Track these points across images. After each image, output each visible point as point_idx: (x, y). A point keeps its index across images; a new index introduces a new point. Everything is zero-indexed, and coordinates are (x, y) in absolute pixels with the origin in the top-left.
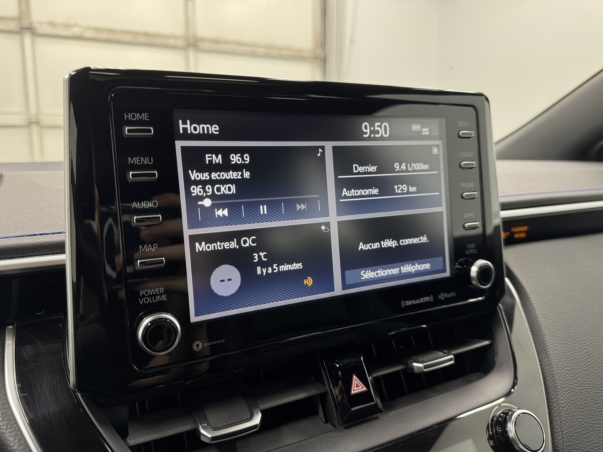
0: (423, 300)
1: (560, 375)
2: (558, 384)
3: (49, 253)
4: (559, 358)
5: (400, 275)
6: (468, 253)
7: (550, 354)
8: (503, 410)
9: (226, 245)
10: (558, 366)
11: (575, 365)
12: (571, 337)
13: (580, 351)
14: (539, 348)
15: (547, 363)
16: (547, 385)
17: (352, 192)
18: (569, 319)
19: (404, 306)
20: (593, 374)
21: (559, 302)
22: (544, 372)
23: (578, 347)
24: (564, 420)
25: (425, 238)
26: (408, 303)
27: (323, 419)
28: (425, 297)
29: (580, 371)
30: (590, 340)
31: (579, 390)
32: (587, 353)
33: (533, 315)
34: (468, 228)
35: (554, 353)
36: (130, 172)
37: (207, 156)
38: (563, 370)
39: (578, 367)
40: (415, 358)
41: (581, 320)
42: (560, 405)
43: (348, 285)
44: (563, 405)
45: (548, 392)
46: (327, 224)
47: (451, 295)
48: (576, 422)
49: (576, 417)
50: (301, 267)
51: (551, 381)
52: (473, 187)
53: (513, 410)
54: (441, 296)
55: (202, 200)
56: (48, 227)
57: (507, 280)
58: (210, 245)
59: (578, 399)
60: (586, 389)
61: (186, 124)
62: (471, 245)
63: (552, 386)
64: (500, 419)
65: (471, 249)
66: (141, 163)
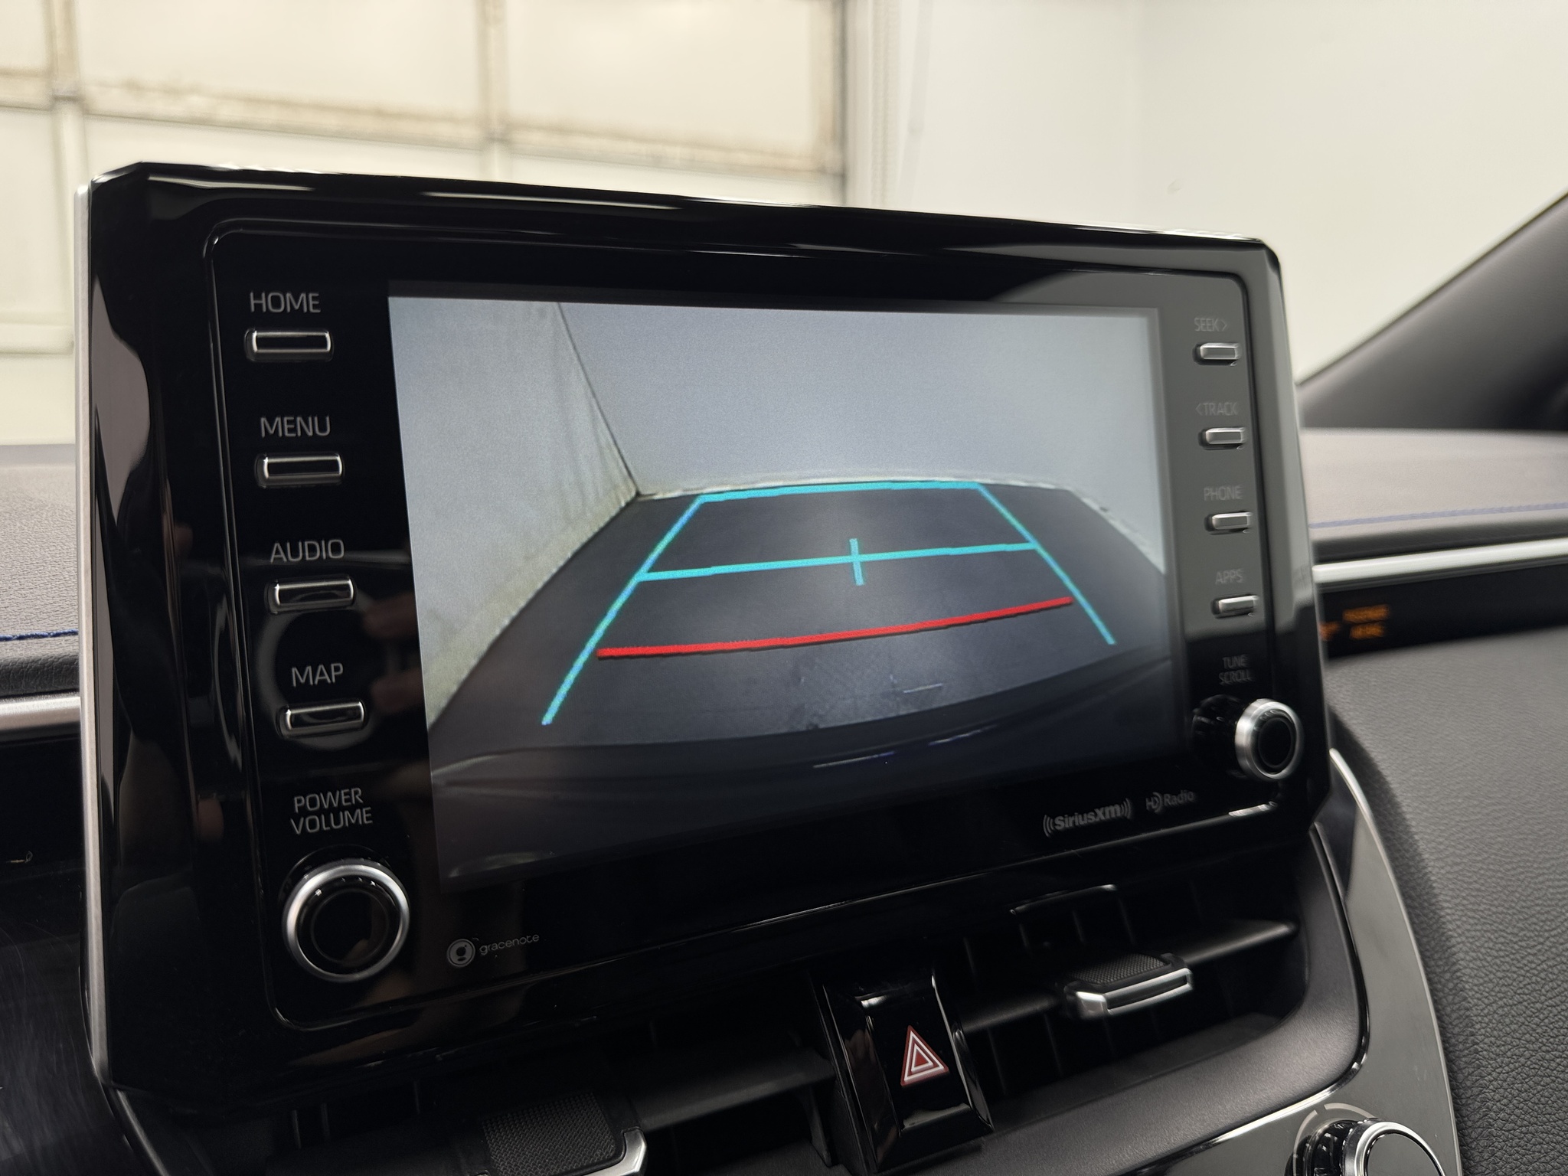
0: (1104, 814)
1: (1486, 1020)
2: (1482, 1046)
4: (1485, 971)
6: (1227, 682)
7: (1458, 961)
8: (1333, 1121)
10: (1481, 994)
11: (1526, 991)
14: (1428, 943)
15: (1451, 985)
16: (1451, 1049)
18: (1508, 860)
19: (1050, 831)
21: (1480, 816)
22: (1443, 1013)
23: (1534, 941)
24: (1502, 1148)
26: (1063, 823)
27: (825, 1154)
28: (1108, 806)
29: (1541, 1009)
31: (1540, 1060)
33: (1407, 851)
34: (1225, 611)
35: (1468, 958)
36: (265, 458)
38: (1495, 1006)
40: (1085, 977)
41: (1540, 863)
42: (1490, 1104)
44: (1498, 1104)
45: (1456, 1068)
47: (1181, 799)
49: (1534, 1140)
51: (1461, 1039)
52: (1238, 498)
53: (1359, 1122)
54: (1155, 802)
56: (45, 616)
57: (1335, 756)
59: (1539, 1088)
62: (1235, 658)
63: (1466, 1052)
64: (1324, 1148)
65: (1235, 670)
66: (297, 434)
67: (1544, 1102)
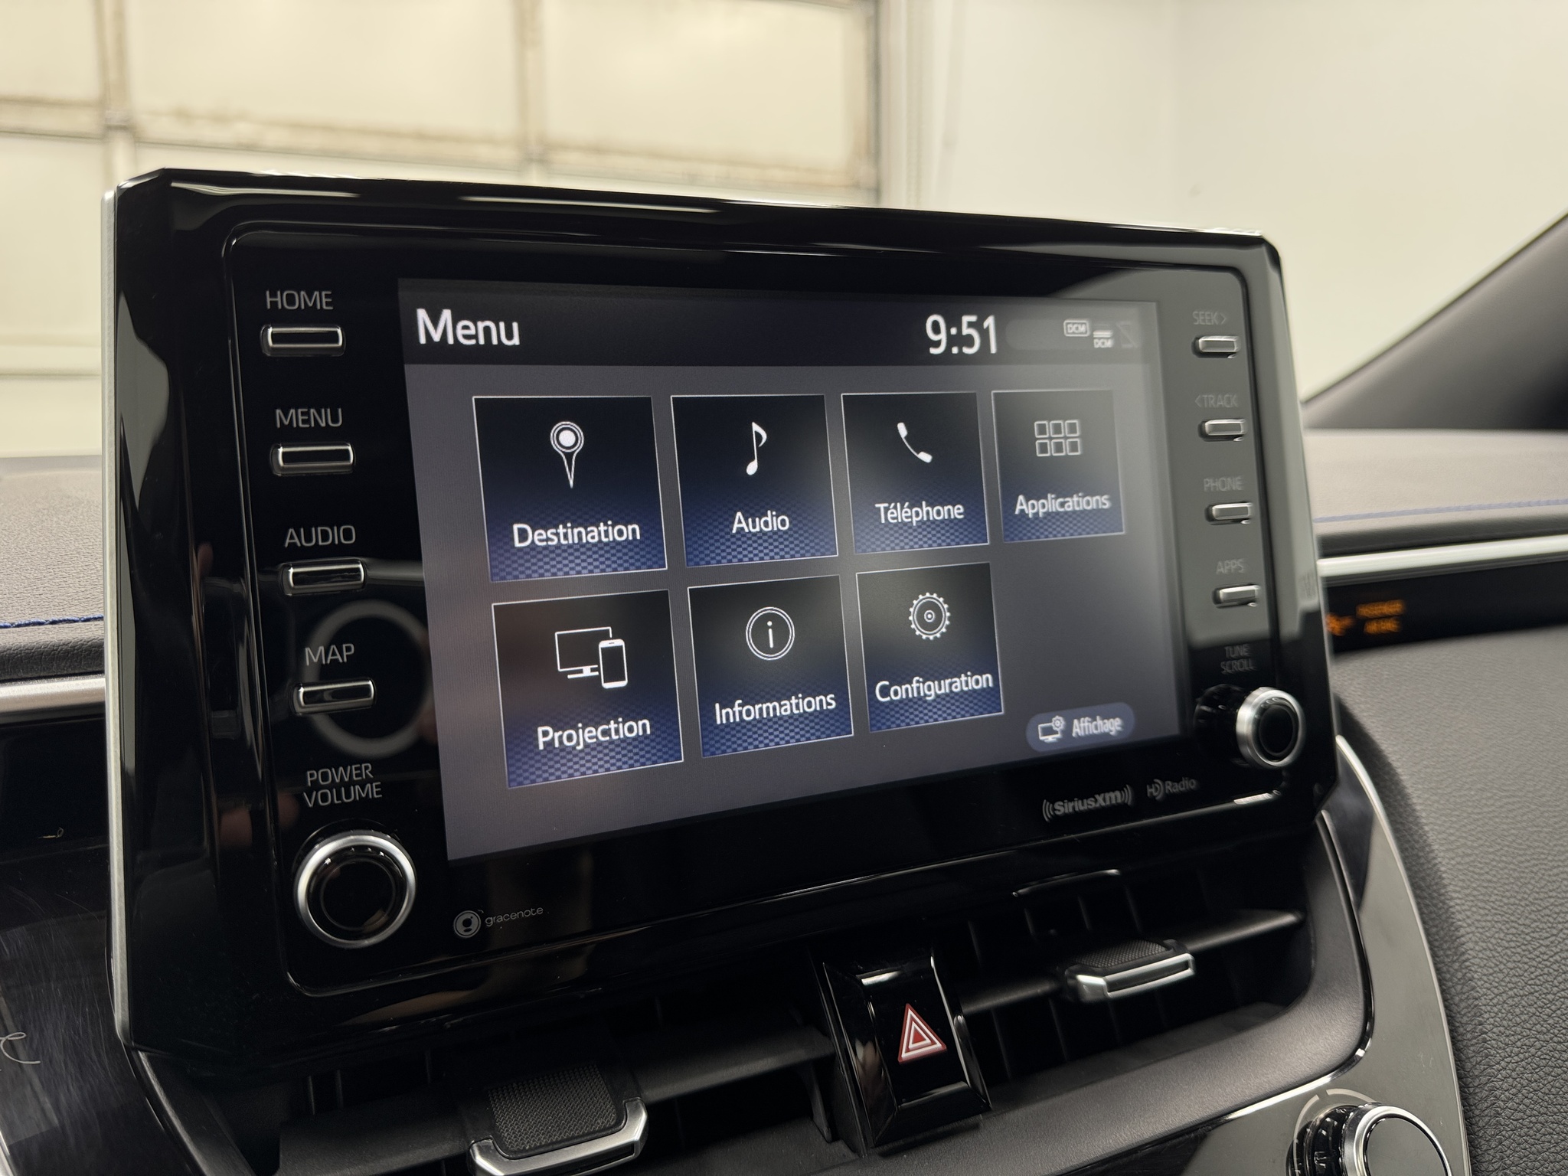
0: (1104, 800)
1: (1495, 1010)
2: (1490, 1035)
3: (73, 672)
4: (1494, 961)
6: (1229, 671)
7: (1467, 950)
8: (1333, 1107)
10: (1491, 984)
11: (1538, 982)
12: (1527, 903)
13: (1552, 942)
14: (1437, 933)
15: (1459, 975)
16: (1459, 1038)
18: (1521, 852)
19: (1049, 816)
21: (1493, 808)
22: (1452, 1002)
23: (1547, 932)
24: (1510, 1137)
26: (1063, 808)
27: (825, 1130)
28: (1108, 792)
29: (1553, 1000)
31: (1551, 1051)
33: (1418, 842)
34: (1225, 601)
35: (1477, 948)
36: (279, 448)
38: (1505, 996)
39: (1547, 989)
40: (1085, 961)
41: (1555, 855)
42: (1497, 1093)
44: (1506, 1093)
45: (1463, 1057)
47: (1182, 787)
48: (1543, 1142)
49: (1543, 1129)
51: (1469, 1028)
53: (1360, 1106)
54: (1156, 789)
57: (1341, 742)
59: (1550, 1078)
61: (440, 319)
62: (1237, 648)
63: (1474, 1041)
64: (1324, 1133)
65: (1237, 659)
66: (310, 424)
67: (1555, 1093)
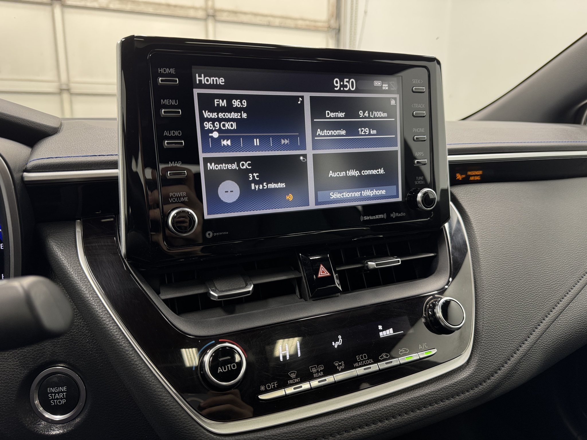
0: (378, 217)
1: (488, 280)
2: (485, 286)
4: (490, 268)
5: (361, 197)
6: (417, 184)
7: (481, 265)
9: (230, 166)
10: (487, 273)
12: (503, 254)
13: (508, 265)
14: (475, 260)
15: (478, 271)
17: (325, 132)
18: (504, 241)
19: (363, 220)
20: (517, 283)
22: (476, 278)
23: (507, 262)
25: (382, 171)
26: (366, 218)
28: (379, 215)
30: (519, 258)
31: (503, 292)
32: (515, 267)
35: (485, 264)
36: (163, 110)
37: (216, 100)
38: (491, 277)
39: (504, 276)
43: (320, 202)
45: (477, 291)
46: (305, 156)
47: (402, 215)
48: (496, 314)
50: (284, 186)
51: (479, 284)
54: (393, 215)
55: (212, 133)
57: (451, 204)
58: (218, 165)
60: (510, 292)
61: (201, 77)
62: (420, 177)
63: (481, 287)
65: (420, 180)
66: (170, 104)
